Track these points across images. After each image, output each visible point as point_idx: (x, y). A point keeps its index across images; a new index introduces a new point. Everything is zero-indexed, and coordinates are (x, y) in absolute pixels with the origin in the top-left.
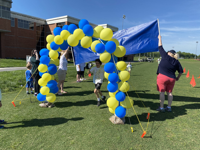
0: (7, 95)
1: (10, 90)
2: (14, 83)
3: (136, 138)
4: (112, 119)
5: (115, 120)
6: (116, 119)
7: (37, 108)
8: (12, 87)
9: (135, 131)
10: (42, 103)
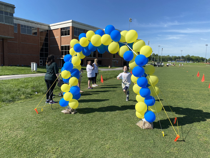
0: (25, 103)
1: (26, 98)
2: (29, 90)
3: (170, 142)
6: (144, 123)
7: (60, 115)
8: (27, 94)
9: (166, 135)
10: (65, 109)
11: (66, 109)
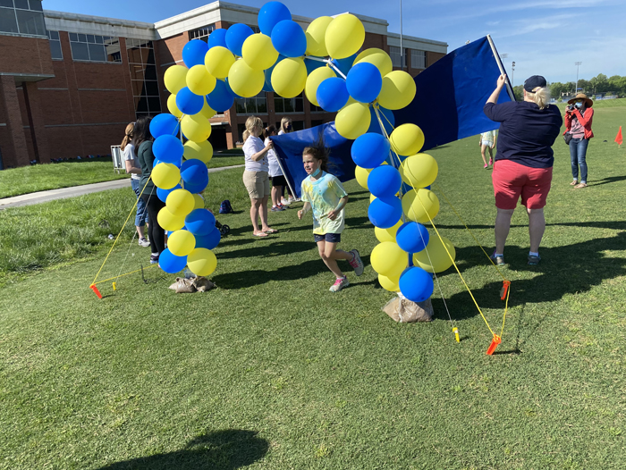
0: (73, 268)
1: (78, 254)
2: (89, 232)
3: (471, 357)
4: (392, 309)
5: (401, 309)
6: (403, 306)
7: (164, 296)
8: (83, 243)
9: (467, 337)
10: (178, 280)
11: (181, 280)
